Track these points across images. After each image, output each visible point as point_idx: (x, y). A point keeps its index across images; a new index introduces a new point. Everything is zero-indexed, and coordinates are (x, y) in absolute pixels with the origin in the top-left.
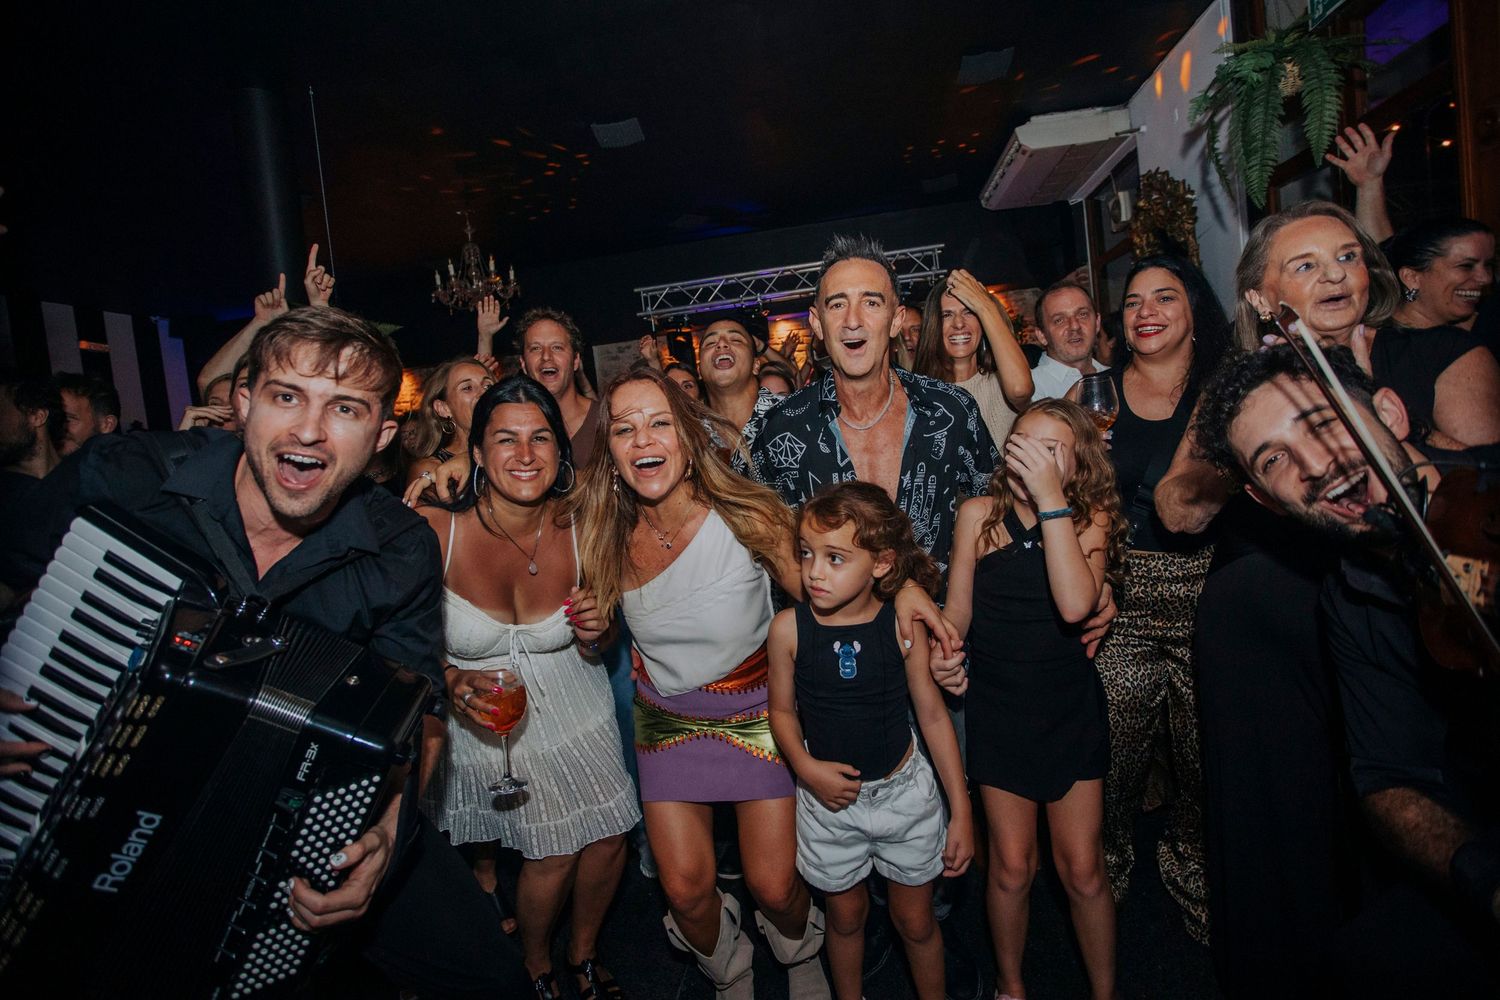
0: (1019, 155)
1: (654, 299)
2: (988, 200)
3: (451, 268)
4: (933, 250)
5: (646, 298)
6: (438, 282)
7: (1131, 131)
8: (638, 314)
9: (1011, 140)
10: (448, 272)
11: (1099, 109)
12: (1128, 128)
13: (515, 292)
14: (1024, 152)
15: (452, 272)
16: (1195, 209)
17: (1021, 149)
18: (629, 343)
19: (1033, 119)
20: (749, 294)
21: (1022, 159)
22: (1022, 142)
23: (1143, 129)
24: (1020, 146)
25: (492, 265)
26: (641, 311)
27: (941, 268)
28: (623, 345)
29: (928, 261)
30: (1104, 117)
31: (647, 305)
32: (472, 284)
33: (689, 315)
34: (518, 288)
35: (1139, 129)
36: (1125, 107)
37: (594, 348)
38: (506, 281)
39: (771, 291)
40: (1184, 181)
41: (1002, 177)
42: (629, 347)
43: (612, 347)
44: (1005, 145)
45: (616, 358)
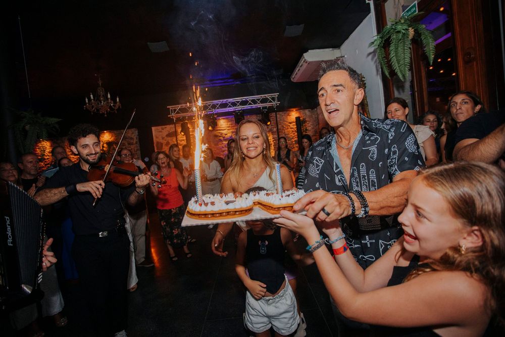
0: (305, 63)
1: (175, 110)
2: (293, 78)
3: (92, 96)
4: (275, 95)
5: (172, 110)
6: (87, 102)
7: (342, 57)
8: (169, 116)
9: (302, 58)
10: (90, 98)
11: (331, 49)
12: (340, 56)
13: (119, 106)
14: (306, 62)
15: (92, 98)
16: (365, 83)
17: (305, 61)
18: (166, 126)
19: (309, 51)
20: (210, 109)
21: (305, 65)
22: (306, 58)
23: (346, 56)
24: (305, 60)
25: (109, 96)
26: (170, 114)
27: (278, 101)
28: (164, 127)
29: (273, 99)
30: (333, 51)
31: (172, 113)
32: (101, 103)
33: (188, 117)
34: (120, 105)
35: (344, 56)
36: (339, 49)
37: (153, 128)
38: (115, 102)
39: (218, 108)
40: (361, 74)
41: (298, 71)
42: (166, 128)
43: (159, 128)
44: (300, 59)
45: (161, 132)
